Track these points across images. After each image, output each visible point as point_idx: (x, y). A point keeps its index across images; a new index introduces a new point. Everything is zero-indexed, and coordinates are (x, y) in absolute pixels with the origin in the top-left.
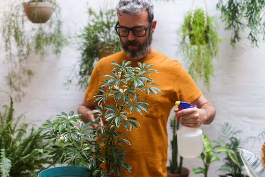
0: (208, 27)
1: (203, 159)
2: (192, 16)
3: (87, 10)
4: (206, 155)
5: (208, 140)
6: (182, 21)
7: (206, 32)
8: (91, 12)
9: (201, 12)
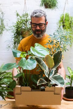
0: (71, 21)
1: (70, 79)
2: (64, 17)
3: (16, 14)
4: (71, 77)
5: (71, 70)
6: (59, 19)
7: (70, 24)
8: (18, 15)
9: (67, 15)
